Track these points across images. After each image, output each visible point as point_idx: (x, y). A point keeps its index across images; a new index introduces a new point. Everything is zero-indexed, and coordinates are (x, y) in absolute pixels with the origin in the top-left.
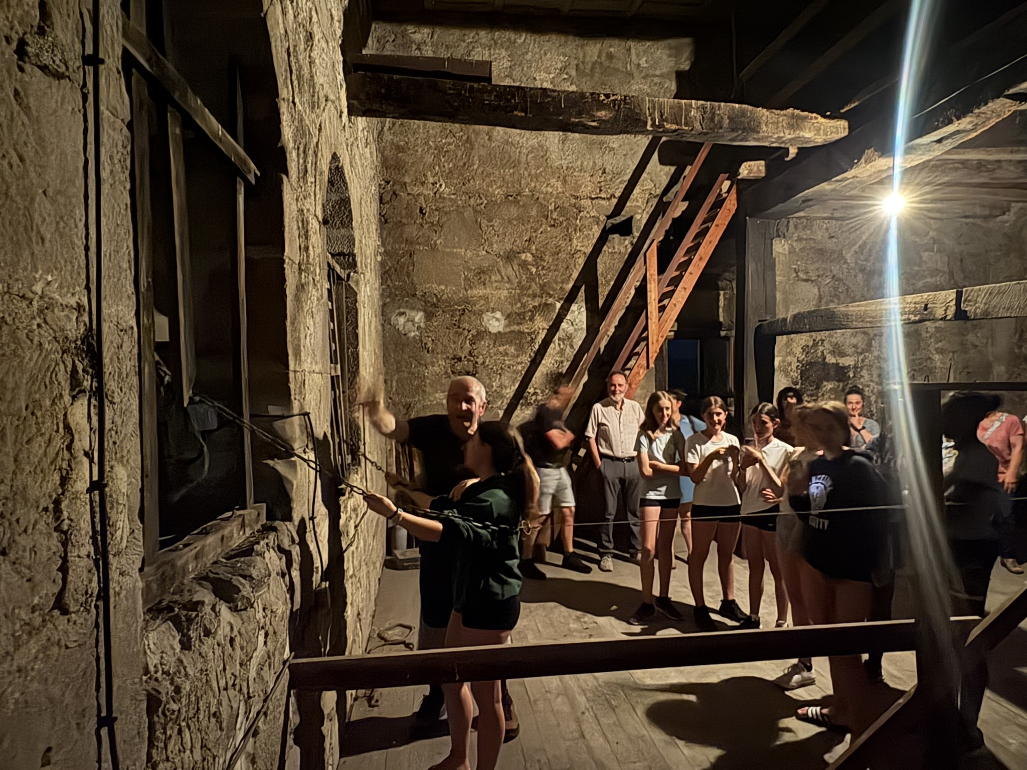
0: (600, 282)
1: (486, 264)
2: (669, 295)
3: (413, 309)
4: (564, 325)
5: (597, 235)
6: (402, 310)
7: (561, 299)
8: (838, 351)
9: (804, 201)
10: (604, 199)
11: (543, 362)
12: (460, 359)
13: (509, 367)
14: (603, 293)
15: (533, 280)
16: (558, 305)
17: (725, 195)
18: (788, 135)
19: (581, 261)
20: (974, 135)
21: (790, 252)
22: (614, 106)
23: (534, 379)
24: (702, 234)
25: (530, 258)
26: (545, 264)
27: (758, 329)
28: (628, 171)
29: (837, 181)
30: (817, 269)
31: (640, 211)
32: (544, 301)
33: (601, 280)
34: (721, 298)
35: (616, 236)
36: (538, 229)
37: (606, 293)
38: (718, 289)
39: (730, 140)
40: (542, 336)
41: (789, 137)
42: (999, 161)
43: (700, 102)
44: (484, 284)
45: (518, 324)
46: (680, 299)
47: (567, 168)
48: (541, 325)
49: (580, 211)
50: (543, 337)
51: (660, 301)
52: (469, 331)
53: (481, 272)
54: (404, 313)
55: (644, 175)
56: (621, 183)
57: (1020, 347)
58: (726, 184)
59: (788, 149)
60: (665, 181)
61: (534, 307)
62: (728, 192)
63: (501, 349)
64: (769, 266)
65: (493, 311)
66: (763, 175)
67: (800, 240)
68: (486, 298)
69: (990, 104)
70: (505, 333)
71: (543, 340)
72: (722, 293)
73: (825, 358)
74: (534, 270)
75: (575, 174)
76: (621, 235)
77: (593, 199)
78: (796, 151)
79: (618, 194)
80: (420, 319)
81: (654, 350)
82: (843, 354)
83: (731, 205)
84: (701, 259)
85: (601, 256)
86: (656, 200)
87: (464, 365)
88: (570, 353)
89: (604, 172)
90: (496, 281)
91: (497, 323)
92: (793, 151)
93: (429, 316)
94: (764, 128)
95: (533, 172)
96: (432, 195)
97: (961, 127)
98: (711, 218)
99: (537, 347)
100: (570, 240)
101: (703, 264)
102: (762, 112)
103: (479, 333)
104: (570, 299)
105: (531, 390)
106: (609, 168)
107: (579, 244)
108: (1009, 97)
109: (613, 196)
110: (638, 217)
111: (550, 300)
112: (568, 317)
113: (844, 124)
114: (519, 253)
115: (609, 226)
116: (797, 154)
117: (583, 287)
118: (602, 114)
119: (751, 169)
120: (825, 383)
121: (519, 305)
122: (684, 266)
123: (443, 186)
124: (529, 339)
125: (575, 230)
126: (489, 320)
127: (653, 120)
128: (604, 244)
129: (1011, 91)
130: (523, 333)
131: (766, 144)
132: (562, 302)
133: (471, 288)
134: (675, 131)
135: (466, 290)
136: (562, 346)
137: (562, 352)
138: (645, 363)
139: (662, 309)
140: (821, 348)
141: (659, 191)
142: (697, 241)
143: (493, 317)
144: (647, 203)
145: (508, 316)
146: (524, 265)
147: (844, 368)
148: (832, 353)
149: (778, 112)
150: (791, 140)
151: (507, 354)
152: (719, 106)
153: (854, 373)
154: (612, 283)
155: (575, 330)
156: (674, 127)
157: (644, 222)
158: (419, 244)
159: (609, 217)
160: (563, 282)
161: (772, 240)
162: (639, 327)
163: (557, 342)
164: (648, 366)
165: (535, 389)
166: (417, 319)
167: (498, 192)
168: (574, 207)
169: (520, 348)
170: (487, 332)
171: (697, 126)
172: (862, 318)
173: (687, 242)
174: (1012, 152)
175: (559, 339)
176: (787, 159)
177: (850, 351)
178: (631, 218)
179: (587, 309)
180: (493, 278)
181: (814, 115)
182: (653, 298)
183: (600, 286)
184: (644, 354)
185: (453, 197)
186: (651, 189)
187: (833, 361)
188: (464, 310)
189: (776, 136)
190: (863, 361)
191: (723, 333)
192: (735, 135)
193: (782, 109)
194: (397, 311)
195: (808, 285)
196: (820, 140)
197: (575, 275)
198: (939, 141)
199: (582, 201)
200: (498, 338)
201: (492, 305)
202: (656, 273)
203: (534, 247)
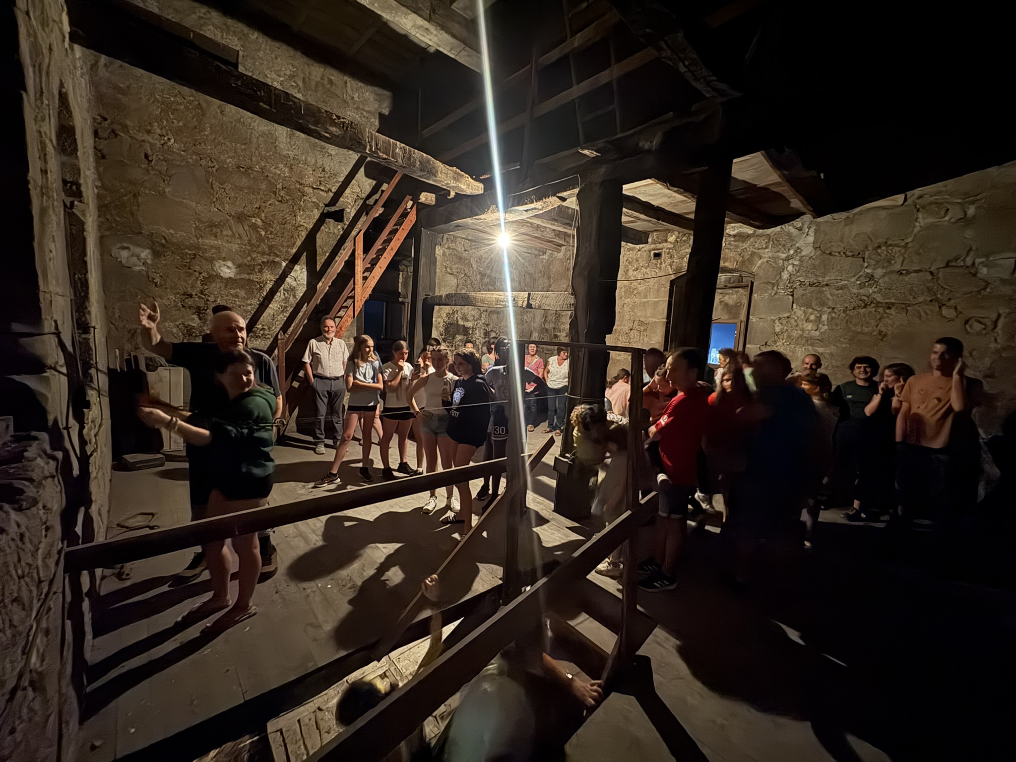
0: (318, 252)
1: (216, 220)
2: (369, 270)
3: (139, 246)
4: (288, 280)
5: (317, 217)
6: (125, 245)
7: (287, 260)
8: (465, 319)
9: (457, 226)
10: (323, 190)
11: (270, 306)
12: (191, 296)
13: (240, 307)
14: (320, 261)
15: (263, 241)
16: (284, 264)
17: (409, 210)
18: (452, 184)
19: (304, 234)
20: (541, 212)
21: (443, 255)
22: (343, 127)
23: (262, 318)
24: (394, 232)
25: (259, 222)
26: (273, 230)
27: (425, 300)
28: (342, 175)
29: (476, 219)
30: (457, 268)
31: (350, 207)
32: (271, 258)
33: (319, 250)
34: (401, 276)
35: (332, 221)
36: (268, 201)
37: (323, 261)
38: (399, 270)
39: (418, 176)
40: (269, 285)
41: (453, 185)
42: (546, 227)
43: (403, 145)
44: (216, 236)
45: (249, 274)
46: (377, 274)
47: (294, 159)
48: (269, 278)
49: (304, 195)
50: (271, 286)
51: (363, 273)
52: (200, 274)
53: (212, 225)
54: (127, 248)
55: (354, 181)
56: (336, 182)
57: (544, 324)
58: (410, 203)
59: (449, 191)
60: (368, 189)
61: (262, 262)
62: (411, 208)
63: (232, 292)
64: (433, 261)
65: (224, 259)
66: (434, 203)
67: (449, 248)
68: (218, 249)
69: (550, 199)
70: (235, 280)
71: (270, 289)
72: (401, 273)
73: (458, 321)
74: (263, 233)
75: (301, 165)
76: (335, 221)
77: (314, 188)
78: (454, 194)
79: (334, 190)
80: (146, 255)
81: (359, 305)
82: (467, 320)
83: (412, 218)
84: (392, 249)
85: (319, 233)
86: (362, 201)
87: (194, 301)
88: (293, 301)
89: (324, 170)
90: (227, 235)
91: (228, 271)
92: (453, 194)
93: (156, 254)
94: (440, 175)
95: (263, 153)
96: (159, 145)
97: (536, 207)
98: (399, 223)
99: (265, 293)
100: (295, 216)
101: (393, 254)
102: (439, 164)
103: (210, 276)
104: (294, 260)
105: (260, 326)
106: (327, 169)
107: (302, 221)
108: (558, 197)
109: (330, 190)
110: (348, 210)
111: (277, 259)
112: (292, 274)
113: (481, 185)
114: (249, 217)
115: (325, 211)
116: (455, 196)
117: (305, 254)
118: (333, 129)
119: (427, 198)
120: (457, 336)
121: (249, 258)
122: (381, 252)
123: (172, 141)
124: (258, 286)
125: (299, 209)
126: (220, 267)
127: (371, 146)
128: (322, 225)
129: (559, 195)
130: (253, 281)
131: (439, 185)
132: (287, 262)
133: (202, 237)
134: (385, 159)
135: (198, 239)
136: (286, 295)
137: (286, 300)
138: (352, 313)
139: (365, 278)
140: (457, 315)
141: (364, 196)
142: (390, 236)
143: (225, 265)
144: (355, 202)
145: (239, 266)
146: (254, 227)
147: (467, 328)
148: (462, 318)
149: (447, 167)
150: (453, 187)
151: (237, 296)
152: (414, 151)
153: (472, 331)
154: (327, 254)
155: (297, 284)
156: (385, 156)
157: (353, 215)
158: (146, 188)
159: (326, 205)
160: (288, 247)
161: (436, 245)
162: (348, 289)
163: (282, 291)
164: (354, 317)
165: (263, 325)
166: (143, 255)
167: (231, 162)
168: (299, 191)
169: (250, 294)
170: (218, 276)
171: (400, 160)
172: (482, 301)
173: (384, 236)
174: (552, 224)
175: (284, 290)
176: (448, 197)
177: (471, 318)
178: (343, 210)
179: (307, 270)
180: (225, 233)
181: (467, 175)
182: (359, 270)
183: (318, 255)
184: (351, 308)
185: (182, 153)
186: (358, 193)
187: (462, 323)
188: (195, 255)
189: (446, 182)
190: (477, 325)
191: (401, 300)
192: (422, 173)
193: (450, 166)
194: (119, 245)
195: (452, 277)
196: (469, 192)
197: (299, 243)
198: (526, 211)
199: (306, 189)
200: (229, 281)
201: (224, 255)
202: (362, 253)
203: (263, 215)
